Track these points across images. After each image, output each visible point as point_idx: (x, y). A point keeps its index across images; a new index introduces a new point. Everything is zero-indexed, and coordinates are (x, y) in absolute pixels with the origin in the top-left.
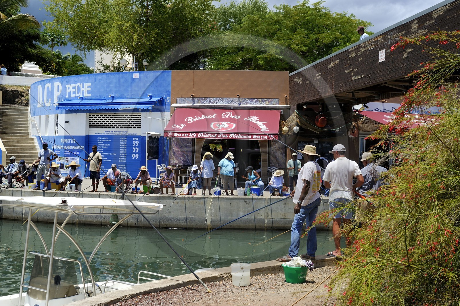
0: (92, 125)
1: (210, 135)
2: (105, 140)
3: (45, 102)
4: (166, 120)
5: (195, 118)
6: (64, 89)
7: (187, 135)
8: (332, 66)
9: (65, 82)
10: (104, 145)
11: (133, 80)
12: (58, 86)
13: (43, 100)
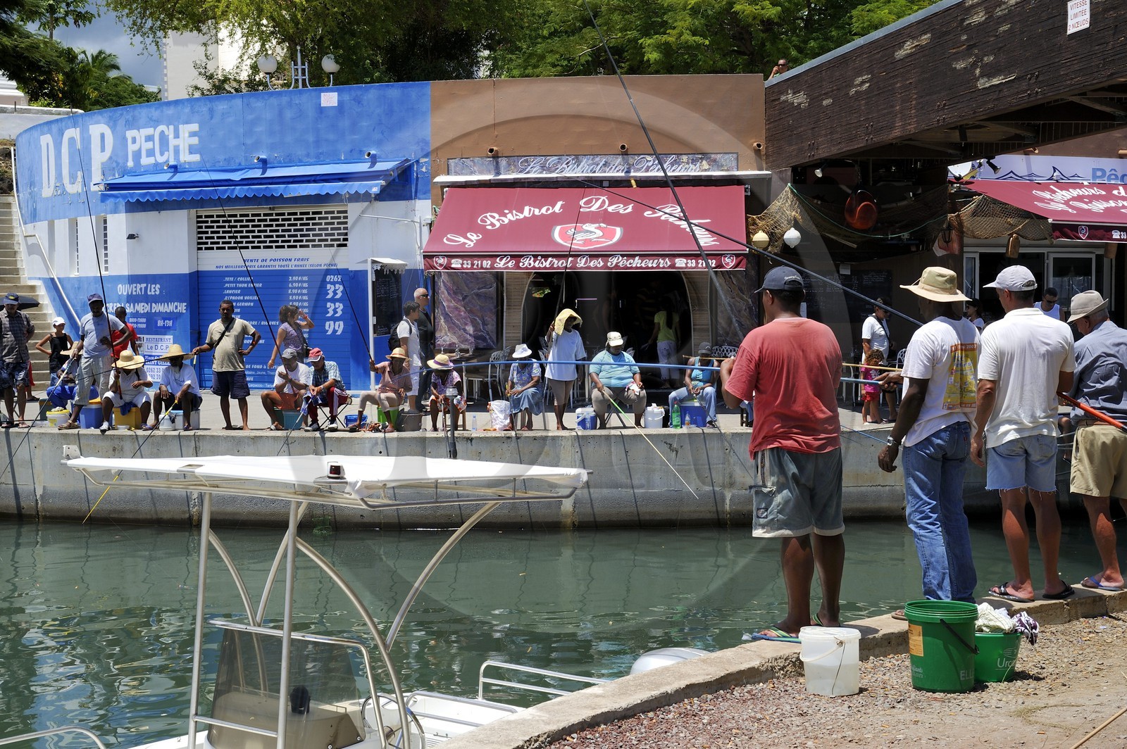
0: (207, 243)
1: (554, 260)
2: (246, 285)
3: (66, 180)
4: (420, 223)
5: (505, 215)
6: (121, 142)
7: (489, 262)
8: (909, 51)
9: (121, 122)
10: (242, 298)
11: (321, 110)
12: (103, 136)
13: (59, 176)
